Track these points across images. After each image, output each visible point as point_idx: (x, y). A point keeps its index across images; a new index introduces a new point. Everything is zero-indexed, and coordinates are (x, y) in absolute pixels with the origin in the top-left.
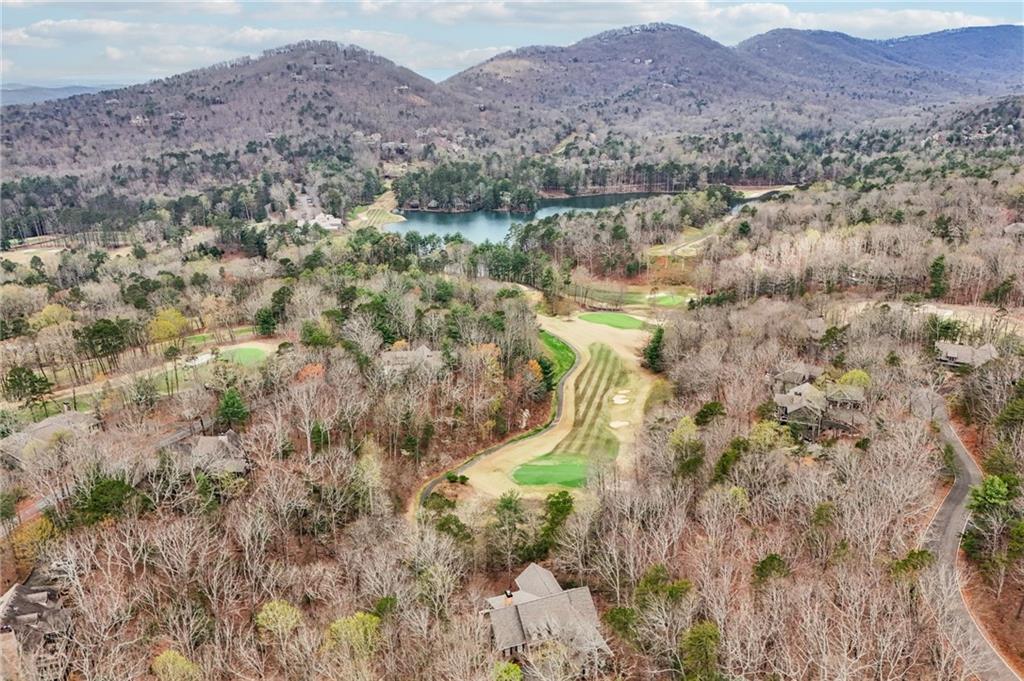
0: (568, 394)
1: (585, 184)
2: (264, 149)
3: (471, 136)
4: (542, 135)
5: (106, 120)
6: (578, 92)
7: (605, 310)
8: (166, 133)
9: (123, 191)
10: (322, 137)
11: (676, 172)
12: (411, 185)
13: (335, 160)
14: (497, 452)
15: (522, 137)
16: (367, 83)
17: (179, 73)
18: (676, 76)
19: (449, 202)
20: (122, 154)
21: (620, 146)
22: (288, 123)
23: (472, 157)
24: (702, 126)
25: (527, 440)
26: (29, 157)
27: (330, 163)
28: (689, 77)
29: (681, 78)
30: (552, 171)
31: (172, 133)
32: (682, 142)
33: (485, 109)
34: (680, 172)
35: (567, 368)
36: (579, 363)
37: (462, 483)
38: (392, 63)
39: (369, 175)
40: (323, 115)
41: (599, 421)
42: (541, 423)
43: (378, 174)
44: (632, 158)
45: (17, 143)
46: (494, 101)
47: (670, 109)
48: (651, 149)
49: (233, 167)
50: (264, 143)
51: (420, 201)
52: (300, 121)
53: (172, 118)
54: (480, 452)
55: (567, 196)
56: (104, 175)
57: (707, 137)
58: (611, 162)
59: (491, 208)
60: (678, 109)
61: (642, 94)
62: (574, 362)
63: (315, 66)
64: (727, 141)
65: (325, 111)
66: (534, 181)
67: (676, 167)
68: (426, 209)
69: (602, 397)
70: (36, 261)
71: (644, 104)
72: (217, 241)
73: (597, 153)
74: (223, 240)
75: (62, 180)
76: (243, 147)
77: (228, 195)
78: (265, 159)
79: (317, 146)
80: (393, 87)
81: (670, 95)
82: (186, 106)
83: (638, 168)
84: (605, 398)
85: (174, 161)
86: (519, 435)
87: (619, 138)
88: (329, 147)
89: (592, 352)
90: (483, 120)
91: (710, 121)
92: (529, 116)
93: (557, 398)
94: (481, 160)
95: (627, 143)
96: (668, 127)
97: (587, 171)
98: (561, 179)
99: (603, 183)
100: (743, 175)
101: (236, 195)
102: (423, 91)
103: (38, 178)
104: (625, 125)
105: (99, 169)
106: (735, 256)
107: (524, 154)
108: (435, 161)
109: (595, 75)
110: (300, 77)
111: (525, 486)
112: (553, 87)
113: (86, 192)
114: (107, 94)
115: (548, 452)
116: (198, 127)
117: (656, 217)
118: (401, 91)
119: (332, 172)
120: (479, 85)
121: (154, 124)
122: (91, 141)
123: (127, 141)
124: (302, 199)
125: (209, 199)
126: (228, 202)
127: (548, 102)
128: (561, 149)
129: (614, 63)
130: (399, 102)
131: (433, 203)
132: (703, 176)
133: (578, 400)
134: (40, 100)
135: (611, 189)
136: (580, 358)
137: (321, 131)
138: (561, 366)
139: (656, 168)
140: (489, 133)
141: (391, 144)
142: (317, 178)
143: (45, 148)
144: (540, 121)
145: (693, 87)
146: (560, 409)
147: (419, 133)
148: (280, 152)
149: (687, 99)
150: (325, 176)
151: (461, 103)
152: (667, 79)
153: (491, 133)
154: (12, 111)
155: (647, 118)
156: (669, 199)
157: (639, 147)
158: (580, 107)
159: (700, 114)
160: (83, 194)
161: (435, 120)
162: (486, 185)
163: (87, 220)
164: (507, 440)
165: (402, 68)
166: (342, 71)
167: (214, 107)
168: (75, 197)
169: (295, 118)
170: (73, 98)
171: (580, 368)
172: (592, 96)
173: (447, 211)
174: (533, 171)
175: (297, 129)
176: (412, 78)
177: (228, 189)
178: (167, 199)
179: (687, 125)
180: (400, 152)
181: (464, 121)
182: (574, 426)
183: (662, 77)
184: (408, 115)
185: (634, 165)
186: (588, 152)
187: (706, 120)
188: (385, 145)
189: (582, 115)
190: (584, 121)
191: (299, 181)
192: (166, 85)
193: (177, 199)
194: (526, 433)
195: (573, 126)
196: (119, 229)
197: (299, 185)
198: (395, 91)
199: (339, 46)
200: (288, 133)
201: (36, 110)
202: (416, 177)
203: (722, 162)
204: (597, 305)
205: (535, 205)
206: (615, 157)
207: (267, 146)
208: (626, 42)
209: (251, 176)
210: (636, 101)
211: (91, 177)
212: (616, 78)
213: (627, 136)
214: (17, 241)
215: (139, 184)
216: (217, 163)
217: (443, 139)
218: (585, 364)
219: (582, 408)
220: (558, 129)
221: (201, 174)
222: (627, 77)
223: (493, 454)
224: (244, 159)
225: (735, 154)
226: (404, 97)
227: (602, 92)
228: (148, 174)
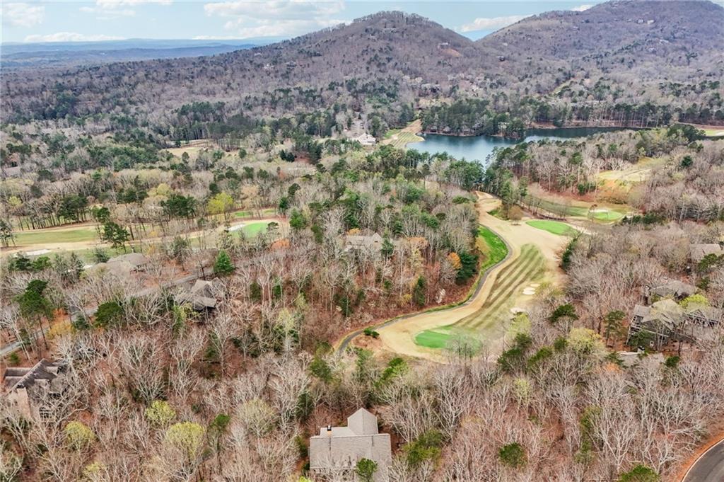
0: (489, 282)
1: (571, 118)
2: (340, 88)
3: (488, 80)
4: (544, 80)
5: (249, 66)
6: (584, 46)
7: (551, 218)
8: (282, 75)
9: (249, 113)
10: (380, 80)
11: (651, 111)
12: (433, 116)
13: (385, 96)
14: (412, 318)
15: (528, 81)
16: (419, 41)
17: (300, 36)
18: (672, 34)
19: (459, 128)
20: (254, 89)
21: (606, 90)
22: (359, 69)
23: (484, 95)
24: (685, 76)
25: (439, 312)
26: (202, 89)
27: (381, 99)
28: (684, 35)
29: (676, 35)
30: (545, 108)
31: (286, 76)
32: (662, 87)
33: (504, 59)
34: (654, 112)
35: (497, 261)
36: (508, 258)
37: (374, 337)
38: (441, 26)
39: (405, 107)
40: (384, 64)
41: (504, 305)
42: (456, 301)
43: (412, 106)
44: (614, 99)
45: (196, 80)
46: (512, 54)
47: (661, 60)
48: (634, 93)
49: (318, 99)
50: (340, 83)
51: (438, 127)
52: (368, 68)
53: (288, 66)
54: (399, 316)
55: (554, 127)
56: (240, 102)
57: (686, 84)
58: (596, 102)
59: (489, 133)
60: (669, 60)
61: (639, 48)
62: (504, 258)
63: (385, 29)
64: (703, 87)
65: (385, 61)
66: (528, 115)
67: (652, 108)
68: (441, 133)
69: (516, 287)
70: (185, 155)
71: (639, 56)
72: (293, 149)
73: (585, 94)
74: (296, 149)
75: (216, 105)
76: (327, 86)
77: (308, 118)
78: (339, 94)
79: (374, 86)
80: (437, 43)
81: (665, 49)
82: (298, 58)
83: (618, 107)
84: (518, 288)
85: (282, 94)
86: (436, 307)
87: (606, 83)
88: (382, 87)
89: (522, 251)
90: (501, 68)
91: (696, 70)
92: (538, 64)
93: (478, 283)
94: (490, 98)
95: (613, 89)
96: (657, 74)
97: (574, 109)
98: (551, 114)
99: (586, 119)
100: (713, 117)
101: (314, 119)
102: (459, 46)
103: (203, 103)
104: (618, 72)
105: (238, 98)
106: (671, 184)
107: (527, 94)
108: (456, 98)
109: (602, 33)
110: (374, 37)
111: (421, 347)
112: (565, 42)
113: (228, 112)
114: (256, 49)
115: (450, 323)
116: (302, 71)
117: (612, 148)
118: (442, 47)
119: (380, 104)
120: (504, 41)
121: (276, 69)
122: (238, 80)
123: (258, 80)
124: (357, 123)
125: (297, 120)
126: (307, 123)
127: (558, 54)
128: (558, 91)
129: (620, 23)
130: (440, 54)
131: (447, 129)
132: (676, 116)
133: (495, 287)
134: (217, 54)
135: (591, 123)
136: (511, 254)
137: (380, 75)
138: (492, 259)
139: (634, 107)
140: (504, 77)
141: (428, 85)
142: (369, 109)
143: (211, 84)
144: (545, 69)
145: (686, 42)
146: (476, 293)
147: (450, 77)
148: (349, 90)
149: (679, 52)
150: (374, 107)
151: (487, 55)
152: (663, 36)
153: (504, 76)
154: (201, 60)
155: (639, 68)
156: (630, 134)
157: (623, 91)
158: (584, 58)
159: (689, 64)
160: (226, 114)
161: (464, 68)
162: (490, 116)
163: (224, 131)
164: (424, 310)
165: (447, 29)
166: (403, 33)
167: (315, 59)
168: (222, 116)
169: (365, 65)
170: (235, 52)
171: (508, 263)
172: (596, 50)
173: (456, 135)
174: (528, 107)
175: (364, 73)
176: (452, 37)
177: (309, 114)
178: (273, 119)
179: (674, 73)
180: (434, 90)
181: (486, 68)
182: (482, 307)
183: (660, 34)
184: (444, 64)
185: (614, 105)
186: (578, 93)
187: (692, 70)
188: (424, 86)
189: (583, 64)
190: (582, 69)
191: (359, 110)
192: (290, 44)
193: (278, 120)
194: (442, 307)
195: (572, 73)
196: (240, 137)
197: (358, 113)
198: (439, 47)
199: (404, 15)
200: (358, 76)
201: (214, 60)
202: (438, 109)
203: (695, 105)
204: (546, 214)
205: (525, 133)
206: (600, 98)
207: (342, 85)
208: (633, 6)
209: (328, 105)
210: (633, 54)
211: (232, 104)
212: (620, 35)
213: (615, 81)
214: (185, 142)
215: (259, 109)
216: (307, 96)
217: (467, 82)
218: (512, 260)
219: (495, 294)
220: (560, 75)
221: (296, 104)
222: (630, 35)
223: (409, 319)
224: (325, 94)
225: (708, 98)
226: (444, 51)
227: (606, 46)
228: (265, 103)
